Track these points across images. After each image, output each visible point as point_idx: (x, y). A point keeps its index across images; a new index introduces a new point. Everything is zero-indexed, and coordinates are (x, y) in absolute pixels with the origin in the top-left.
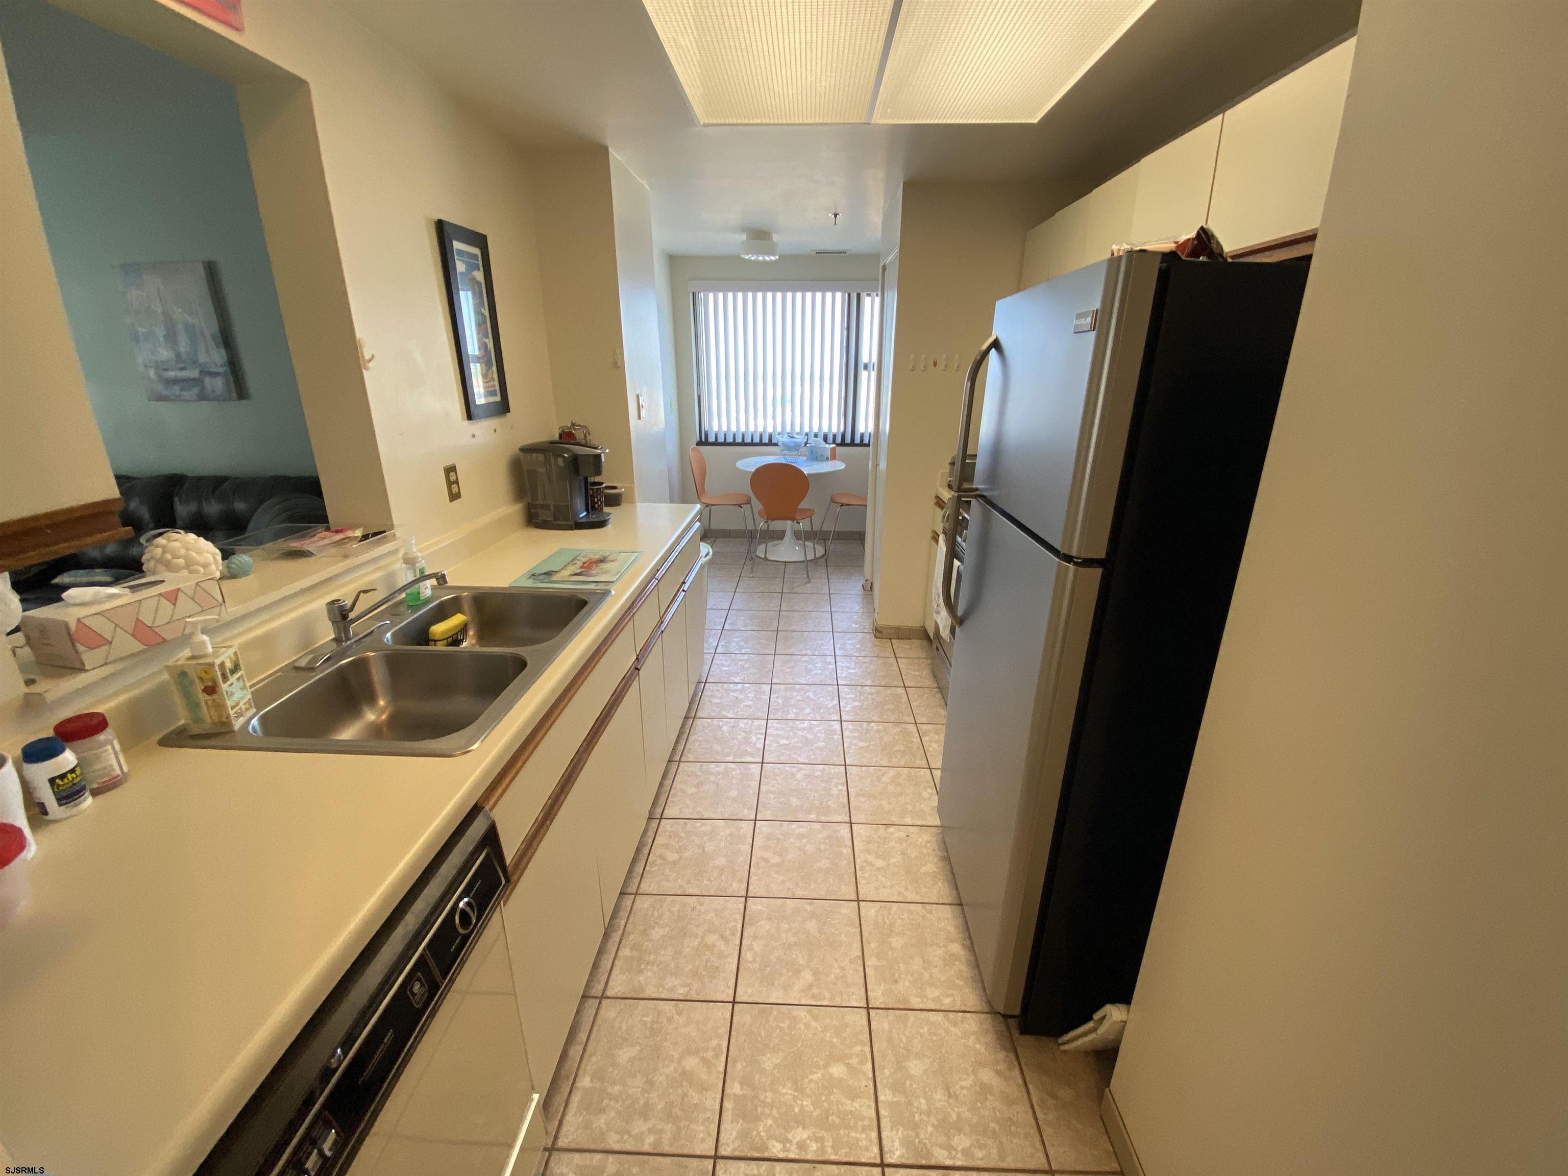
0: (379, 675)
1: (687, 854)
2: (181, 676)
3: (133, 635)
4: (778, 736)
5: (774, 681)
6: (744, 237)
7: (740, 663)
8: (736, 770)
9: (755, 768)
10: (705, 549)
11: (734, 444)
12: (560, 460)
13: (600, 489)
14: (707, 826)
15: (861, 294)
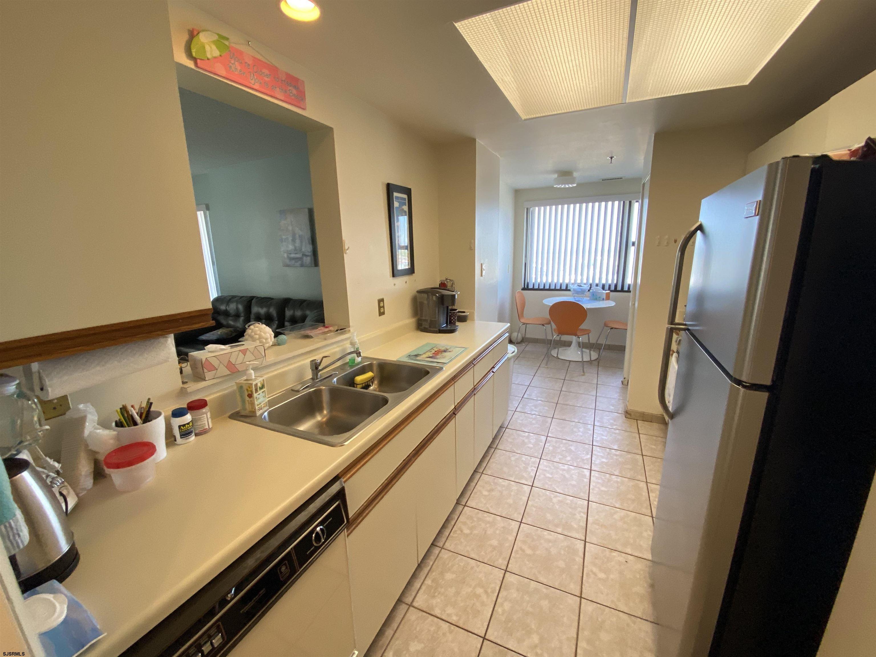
0: (326, 398)
1: (475, 532)
2: (240, 388)
3: (226, 367)
4: (545, 470)
5: (549, 435)
6: (556, 176)
7: (529, 420)
8: (514, 487)
9: (527, 489)
10: (512, 349)
11: (544, 289)
12: (434, 297)
13: (455, 313)
14: (490, 518)
15: (632, 201)
